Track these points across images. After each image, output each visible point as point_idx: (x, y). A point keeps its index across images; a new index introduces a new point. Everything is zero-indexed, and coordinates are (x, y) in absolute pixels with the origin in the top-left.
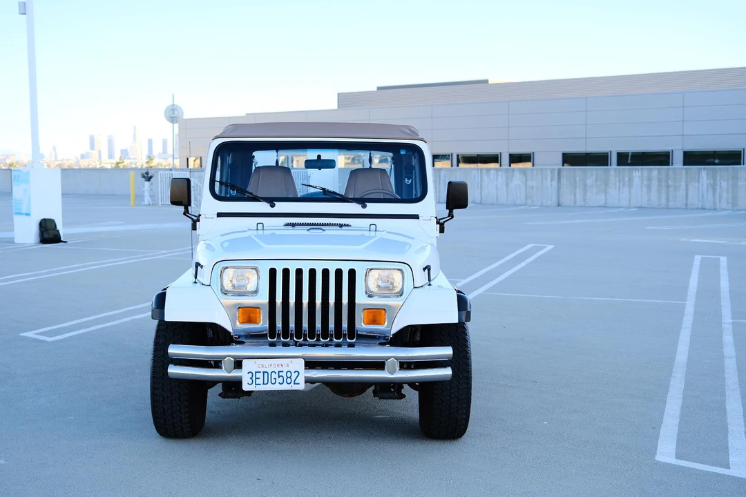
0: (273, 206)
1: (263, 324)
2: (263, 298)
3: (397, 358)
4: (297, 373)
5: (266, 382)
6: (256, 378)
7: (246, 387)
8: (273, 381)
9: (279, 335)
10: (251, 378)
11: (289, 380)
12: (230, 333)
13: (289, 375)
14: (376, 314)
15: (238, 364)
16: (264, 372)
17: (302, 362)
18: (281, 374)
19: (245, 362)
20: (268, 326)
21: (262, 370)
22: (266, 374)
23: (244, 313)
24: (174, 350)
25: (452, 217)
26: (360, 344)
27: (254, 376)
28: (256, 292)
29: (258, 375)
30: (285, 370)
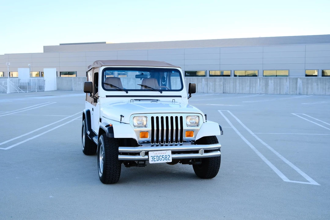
1: (149, 138)
2: (149, 128)
3: (203, 149)
4: (169, 156)
5: (158, 160)
6: (154, 159)
7: (151, 162)
8: (161, 159)
10: (152, 159)
13: (166, 157)
14: (190, 133)
16: (157, 156)
17: (170, 152)
18: (163, 156)
19: (149, 153)
20: (151, 139)
21: (156, 155)
22: (158, 157)
23: (142, 134)
24: (121, 149)
29: (155, 157)
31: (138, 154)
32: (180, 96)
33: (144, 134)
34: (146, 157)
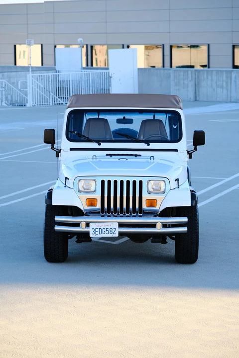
0: (100, 145)
9: (106, 212)
11: (111, 232)
12: (82, 211)
13: (111, 230)
15: (88, 225)
21: (99, 228)
23: (89, 201)
24: (57, 218)
25: (196, 150)
26: (144, 216)
27: (95, 230)
28: (95, 191)
30: (109, 227)
31: (77, 225)
32: (176, 150)
33: (91, 202)
34: (86, 230)
